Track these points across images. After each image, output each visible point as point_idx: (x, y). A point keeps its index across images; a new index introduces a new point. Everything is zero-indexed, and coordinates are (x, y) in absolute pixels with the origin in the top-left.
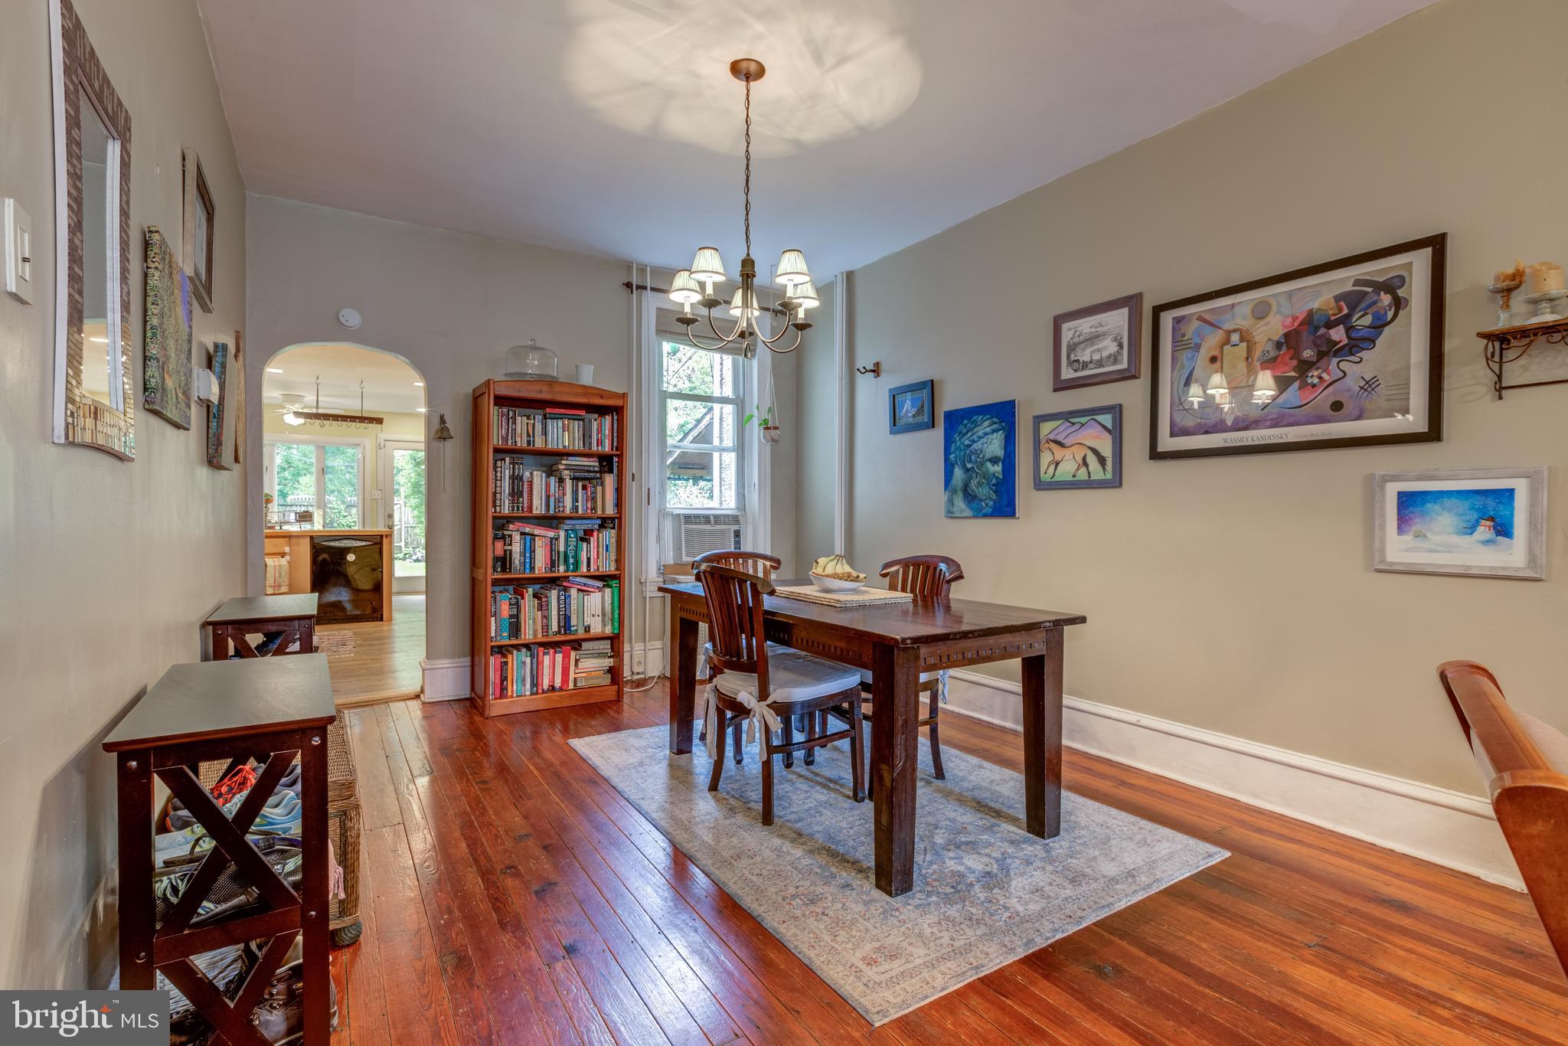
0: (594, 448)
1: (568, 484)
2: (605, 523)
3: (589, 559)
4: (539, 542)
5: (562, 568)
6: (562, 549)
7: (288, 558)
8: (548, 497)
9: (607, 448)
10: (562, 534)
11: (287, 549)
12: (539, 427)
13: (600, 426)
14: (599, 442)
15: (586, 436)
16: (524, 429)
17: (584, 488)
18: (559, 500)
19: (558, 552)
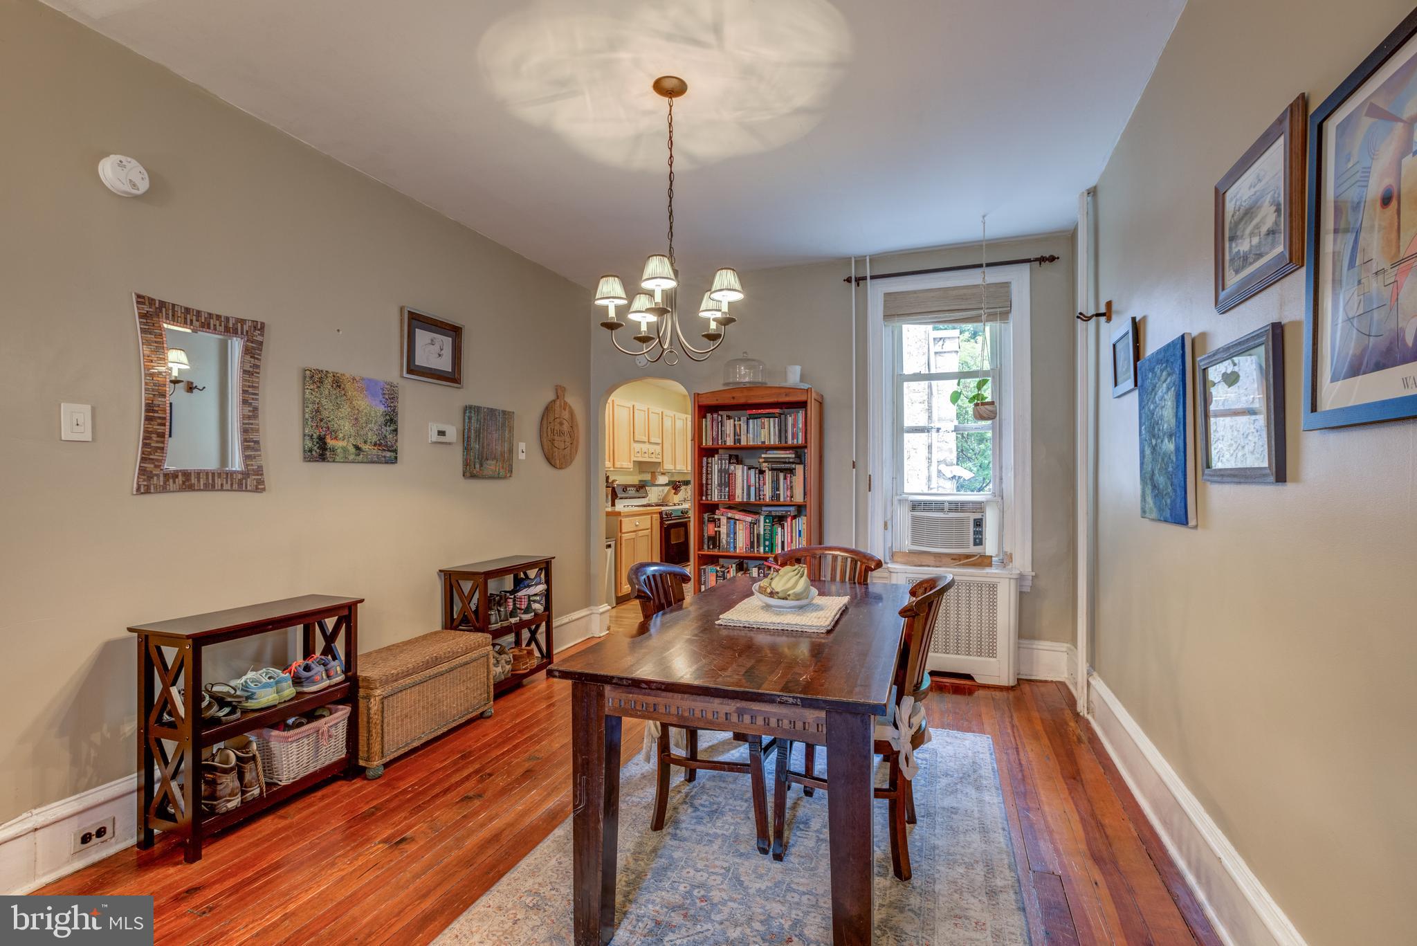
0: (790, 442)
1: (768, 475)
2: (800, 509)
3: (783, 543)
4: (740, 526)
5: (762, 549)
6: (762, 533)
8: (749, 487)
9: (800, 441)
10: (762, 518)
12: (744, 427)
13: (795, 421)
14: (794, 436)
15: (782, 432)
16: (731, 429)
17: (785, 478)
18: (759, 490)
19: (758, 535)
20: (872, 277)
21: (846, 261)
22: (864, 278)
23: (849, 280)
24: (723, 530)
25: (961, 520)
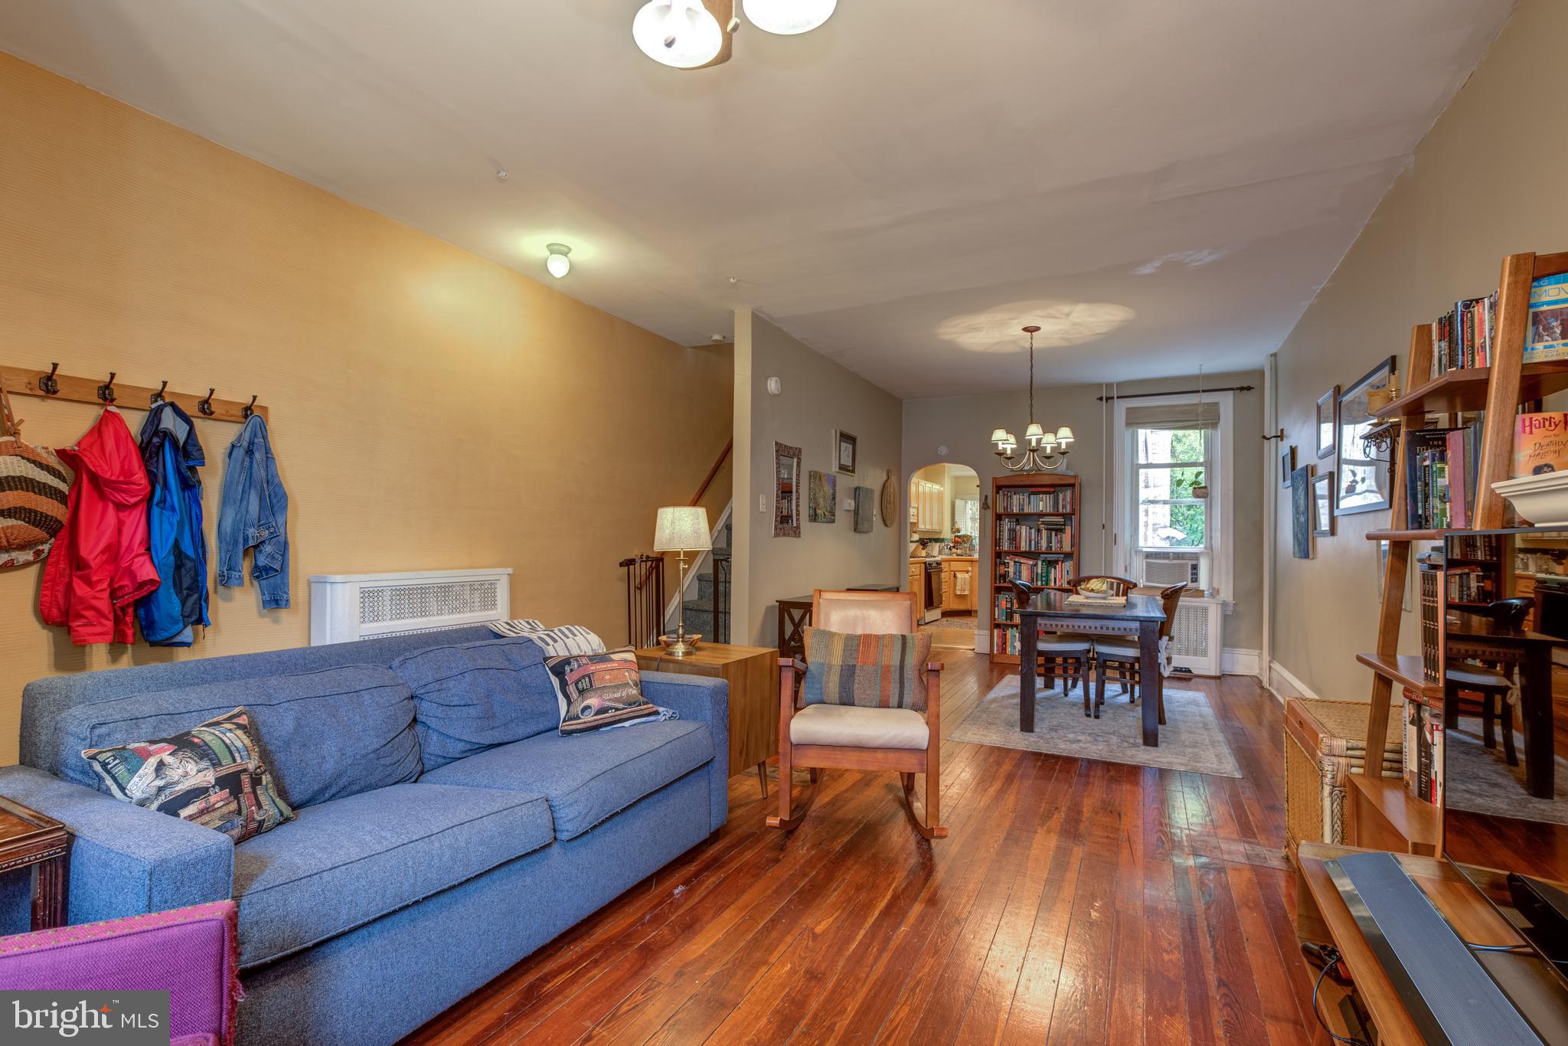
0: (1061, 511)
1: (1044, 533)
2: (1068, 556)
3: (1055, 579)
4: (1024, 567)
5: (1039, 583)
6: (1040, 572)
7: (970, 574)
8: (1030, 541)
9: (1068, 510)
10: (1040, 563)
11: (970, 569)
12: (1026, 500)
13: (1065, 496)
14: (1064, 507)
15: (1056, 503)
16: (1018, 502)
17: (1056, 535)
18: (1037, 543)
19: (1037, 573)
20: (1118, 397)
21: (1099, 386)
22: (1112, 398)
23: (1101, 399)
24: (1011, 570)
25: (1181, 566)
